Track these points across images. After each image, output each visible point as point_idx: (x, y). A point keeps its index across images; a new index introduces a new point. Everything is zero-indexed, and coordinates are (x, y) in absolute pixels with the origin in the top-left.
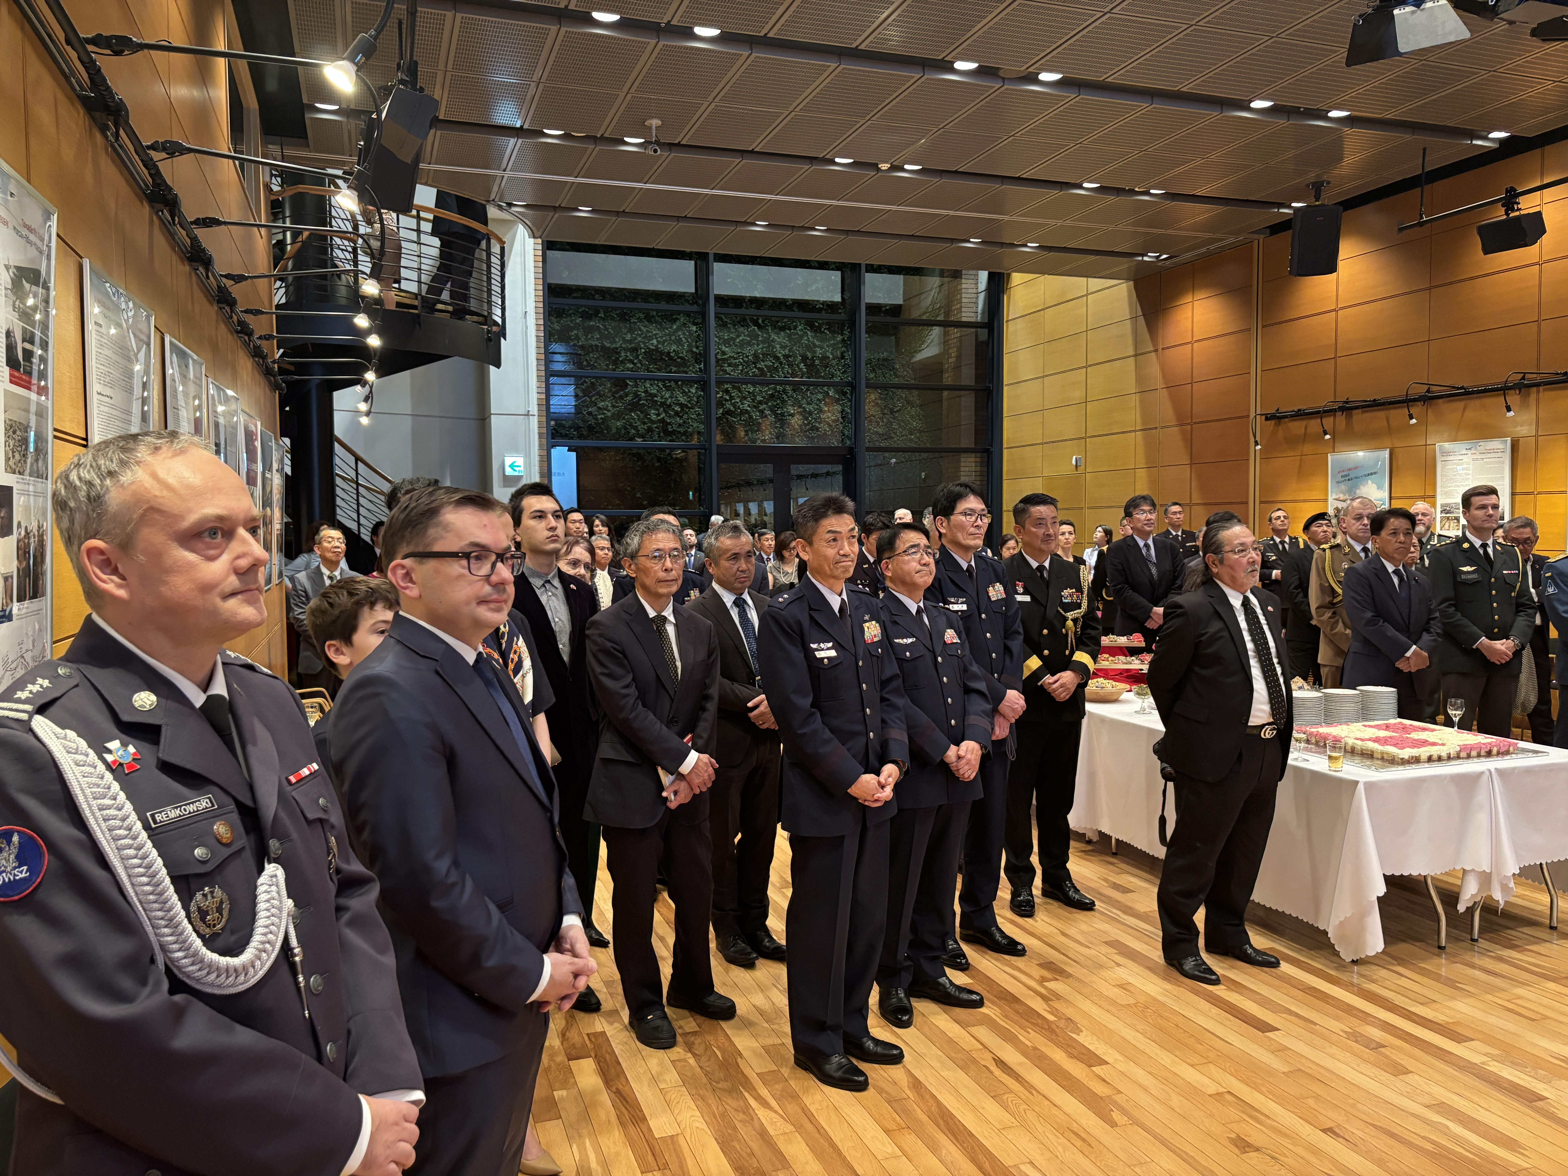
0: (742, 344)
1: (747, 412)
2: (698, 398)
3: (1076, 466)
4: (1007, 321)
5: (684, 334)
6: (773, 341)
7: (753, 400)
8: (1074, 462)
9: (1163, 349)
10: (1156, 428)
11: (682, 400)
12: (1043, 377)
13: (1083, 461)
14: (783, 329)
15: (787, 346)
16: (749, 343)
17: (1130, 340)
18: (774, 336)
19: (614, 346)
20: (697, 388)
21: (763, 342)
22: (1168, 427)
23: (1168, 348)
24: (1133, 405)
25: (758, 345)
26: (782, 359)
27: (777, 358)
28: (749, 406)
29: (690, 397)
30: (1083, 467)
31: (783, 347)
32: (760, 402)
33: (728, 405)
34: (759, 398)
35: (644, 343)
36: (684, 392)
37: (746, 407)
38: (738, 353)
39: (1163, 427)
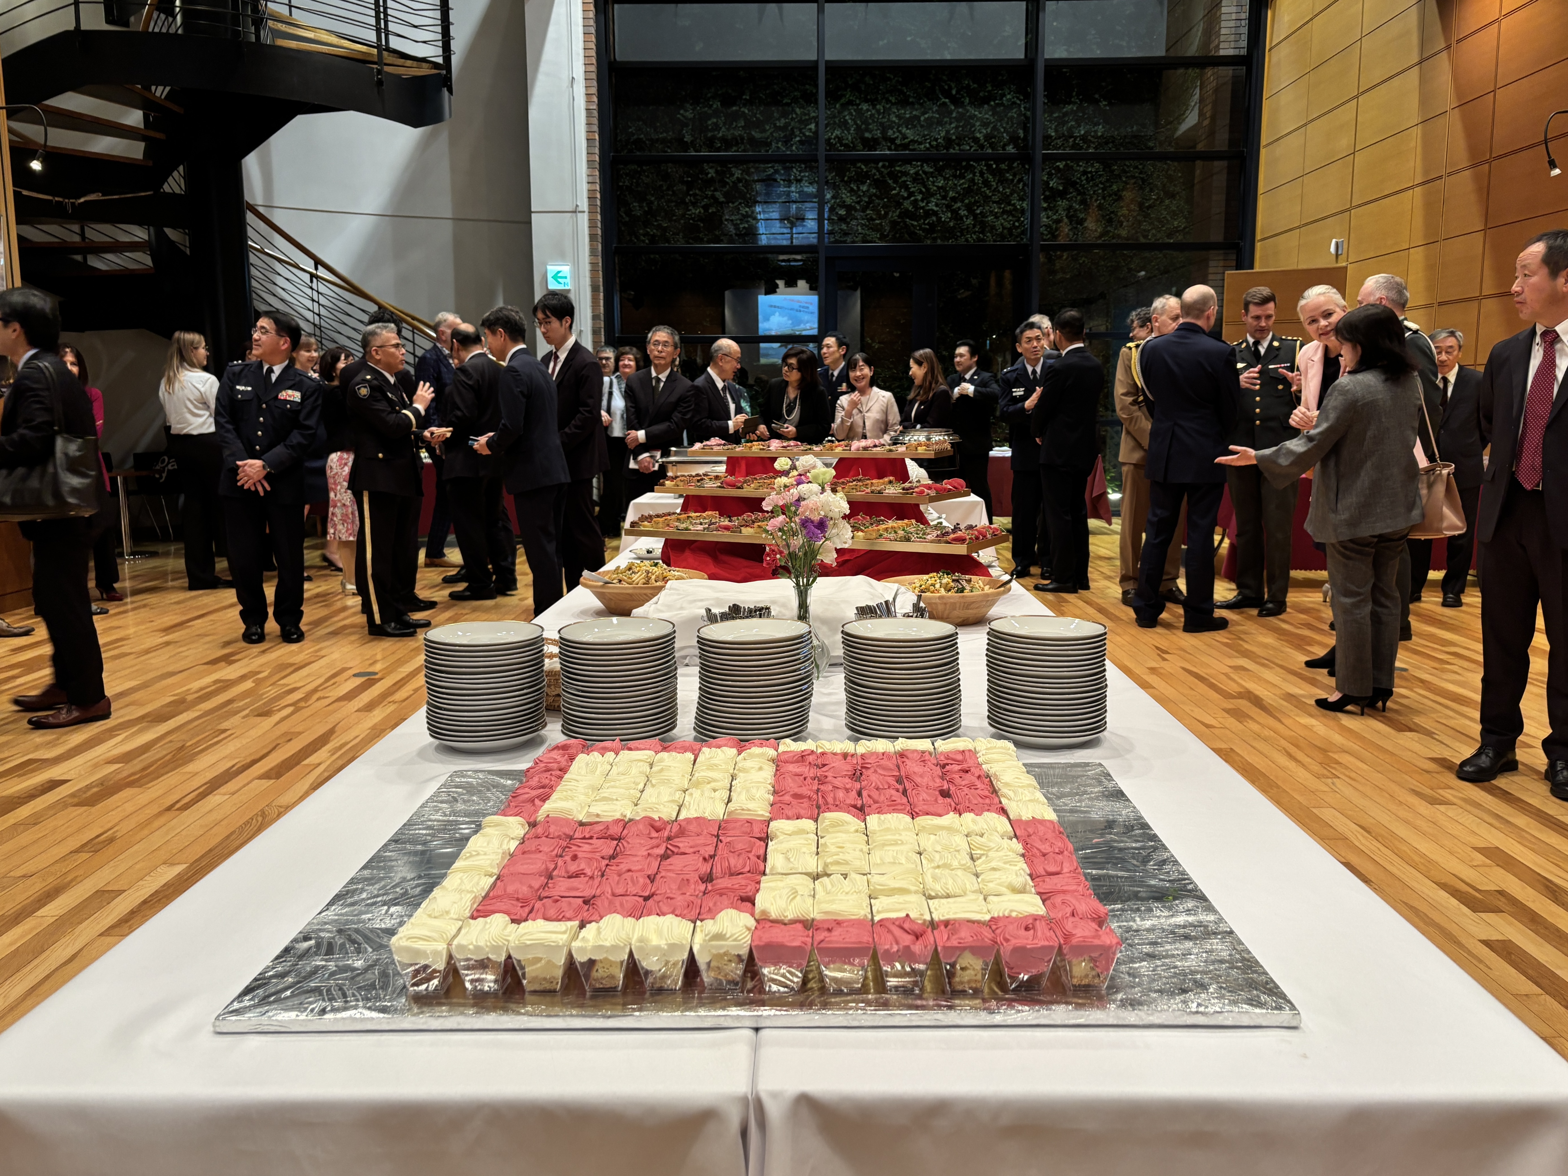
0: (930, 123)
1: (935, 213)
2: (870, 197)
3: (1337, 255)
4: (1270, 50)
5: (850, 114)
6: (973, 117)
7: (944, 198)
8: (1333, 249)
9: (1459, 41)
10: (1440, 177)
11: (848, 201)
12: (1305, 125)
13: (1345, 246)
14: (985, 101)
15: (990, 123)
16: (940, 123)
17: (1415, 39)
18: (972, 111)
19: (763, 135)
20: (870, 185)
21: (958, 119)
22: (1458, 172)
23: (1465, 38)
24: (1413, 144)
25: (951, 123)
26: (982, 141)
27: (976, 140)
28: (937, 205)
29: (860, 196)
30: (1344, 256)
31: (985, 125)
32: (954, 199)
33: (907, 204)
34: (951, 194)
35: (800, 130)
36: (852, 190)
37: (932, 206)
38: (924, 136)
39: (1450, 174)
